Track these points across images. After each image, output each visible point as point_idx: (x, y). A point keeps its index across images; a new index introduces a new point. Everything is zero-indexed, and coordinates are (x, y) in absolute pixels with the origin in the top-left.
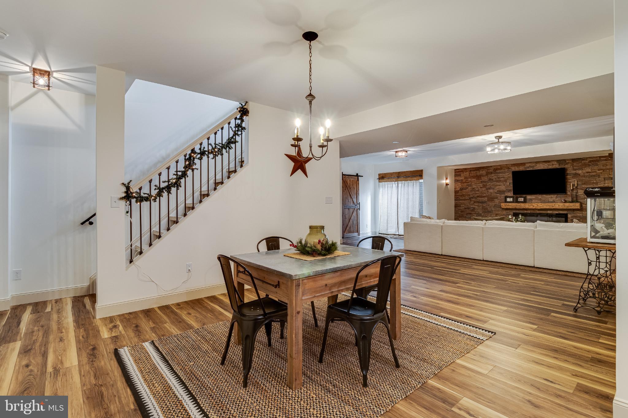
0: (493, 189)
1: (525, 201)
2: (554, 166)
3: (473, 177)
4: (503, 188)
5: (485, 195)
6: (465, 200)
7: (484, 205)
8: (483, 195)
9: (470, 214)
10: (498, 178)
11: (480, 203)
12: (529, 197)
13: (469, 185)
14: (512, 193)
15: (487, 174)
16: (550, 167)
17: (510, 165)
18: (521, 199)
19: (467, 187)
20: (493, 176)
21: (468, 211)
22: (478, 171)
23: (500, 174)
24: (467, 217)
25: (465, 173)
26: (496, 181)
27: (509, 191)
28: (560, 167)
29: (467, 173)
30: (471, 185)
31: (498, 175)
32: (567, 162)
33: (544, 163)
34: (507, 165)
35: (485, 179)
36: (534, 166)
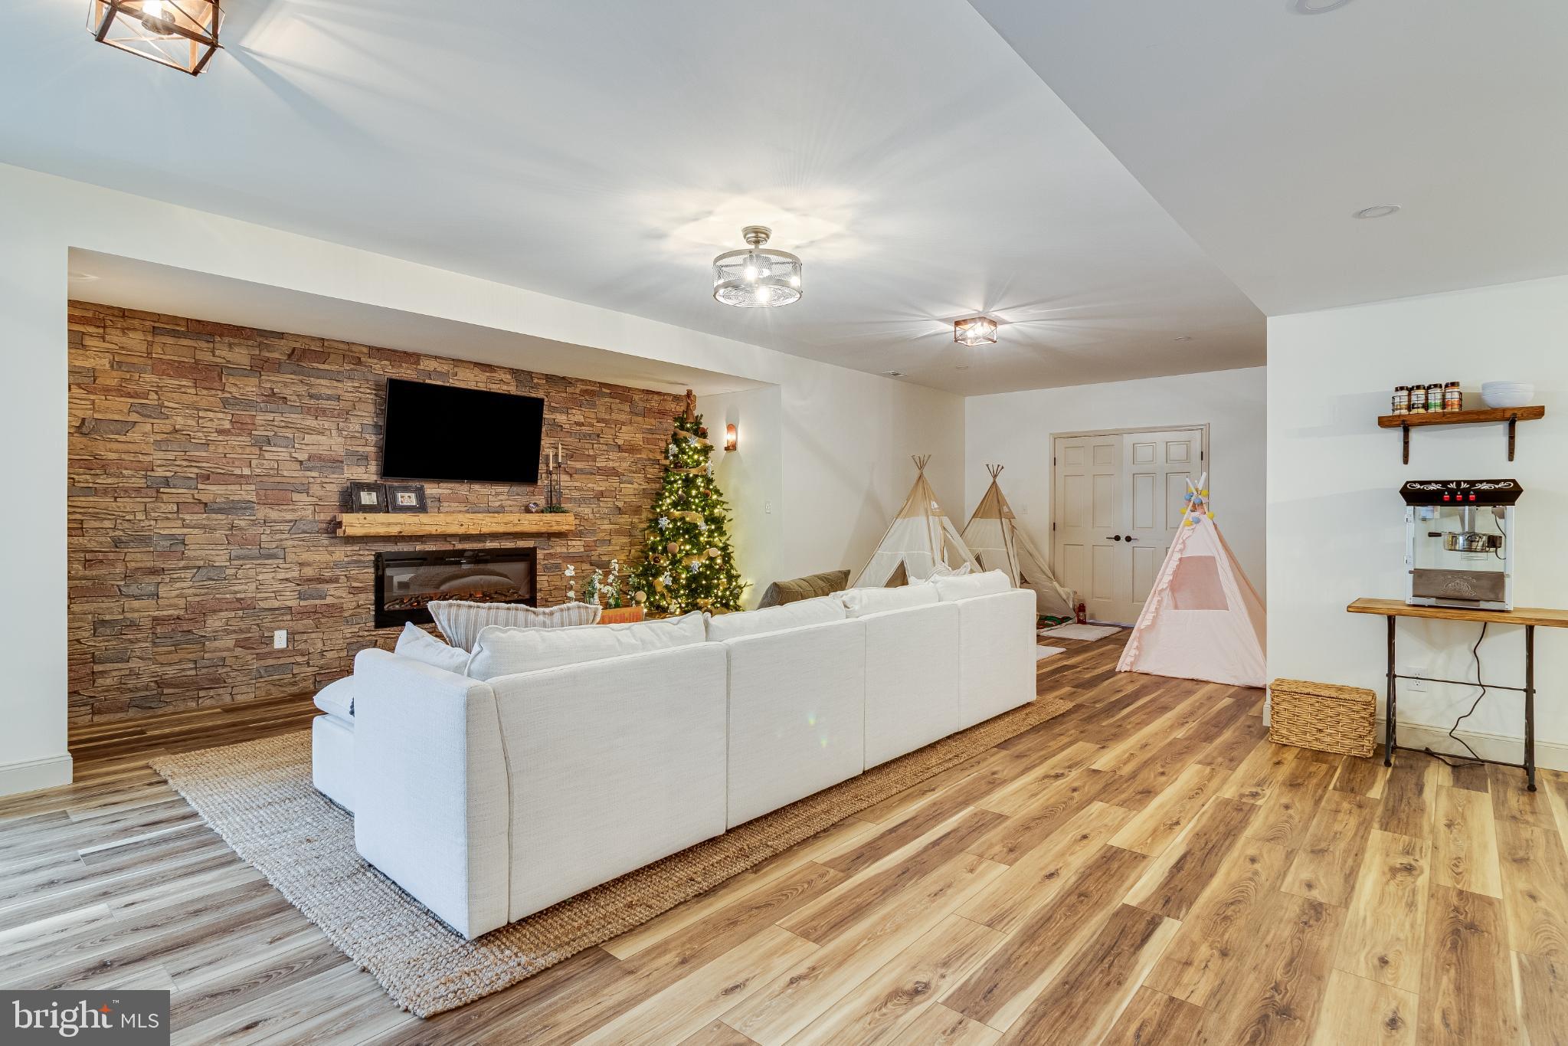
0: (290, 443)
1: (422, 508)
2: (505, 387)
3: (178, 369)
4: (331, 443)
5: (246, 471)
6: (115, 493)
7: (242, 523)
8: (238, 472)
9: (154, 572)
10: (311, 396)
11: (220, 511)
12: (432, 489)
13: (145, 412)
14: (373, 467)
15: (259, 367)
16: (495, 388)
17: (365, 350)
18: (407, 499)
19: (134, 417)
20: (287, 384)
21: (138, 557)
22: (204, 345)
23: (322, 382)
24: (133, 590)
25: (115, 336)
26: (305, 410)
27: (364, 458)
28: (519, 393)
29: (135, 341)
30: (160, 412)
31: (310, 385)
32: (536, 381)
33: (477, 371)
34: (354, 348)
35: (249, 388)
36: (447, 374)
